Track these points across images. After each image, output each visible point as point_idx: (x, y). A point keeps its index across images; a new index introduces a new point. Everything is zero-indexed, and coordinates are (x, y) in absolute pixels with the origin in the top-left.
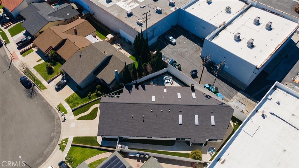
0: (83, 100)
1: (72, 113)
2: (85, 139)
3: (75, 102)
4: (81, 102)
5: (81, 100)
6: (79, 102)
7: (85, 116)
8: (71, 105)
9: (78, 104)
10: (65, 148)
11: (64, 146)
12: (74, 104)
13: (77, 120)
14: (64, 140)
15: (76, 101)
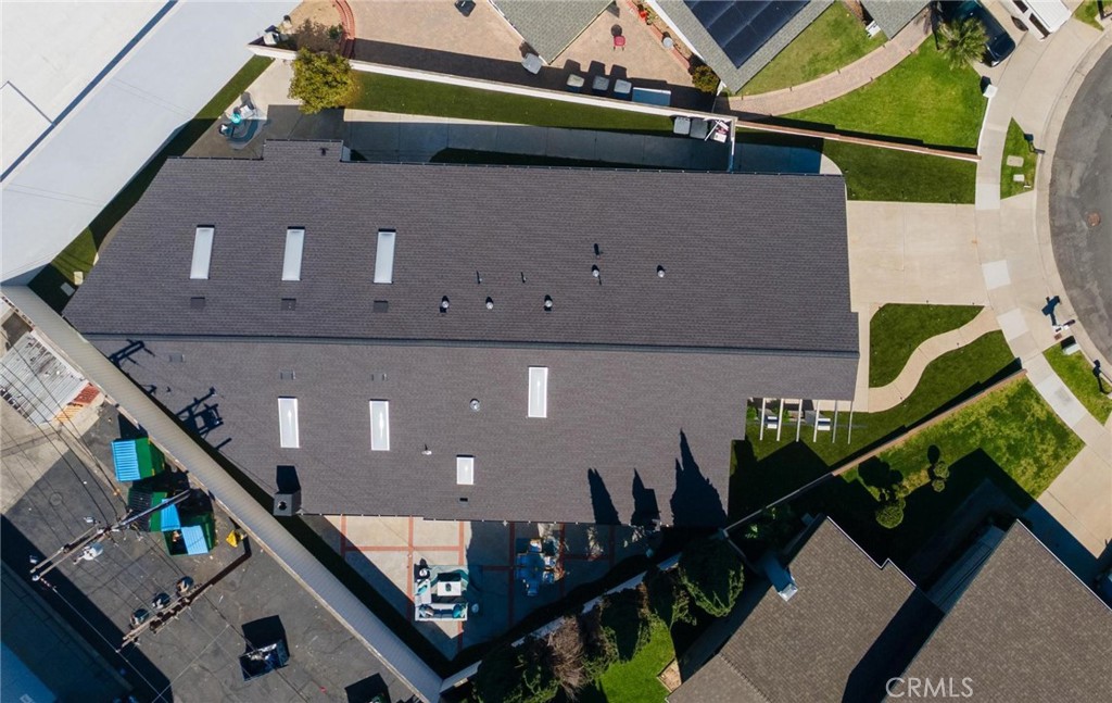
0: (974, 443)
1: (1016, 357)
2: (912, 189)
3: (1020, 429)
4: (977, 423)
5: (983, 440)
6: (989, 424)
7: (938, 333)
8: (1037, 408)
9: (994, 413)
10: (1007, 139)
11: (1015, 153)
12: (1024, 417)
13: (981, 308)
14: (1020, 187)
15: (1013, 431)
